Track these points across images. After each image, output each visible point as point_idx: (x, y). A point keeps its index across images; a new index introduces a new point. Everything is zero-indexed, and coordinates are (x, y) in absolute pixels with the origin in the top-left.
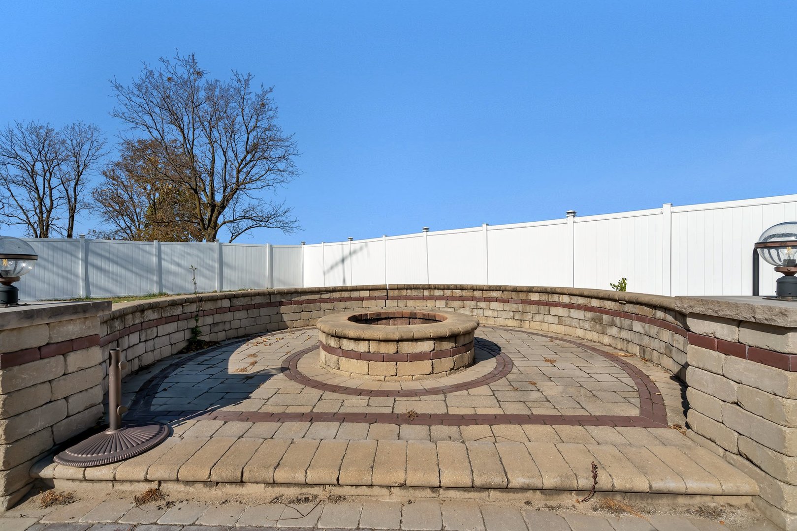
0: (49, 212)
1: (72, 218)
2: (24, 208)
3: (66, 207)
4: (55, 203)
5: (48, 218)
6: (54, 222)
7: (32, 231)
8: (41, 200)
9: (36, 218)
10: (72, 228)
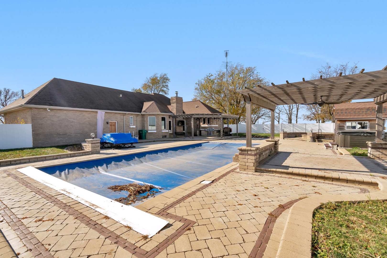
0: (292, 110)
1: (298, 111)
2: (286, 109)
3: (296, 108)
4: (293, 107)
5: (292, 111)
6: (293, 113)
7: (288, 116)
8: (290, 107)
9: (289, 112)
10: (297, 114)
